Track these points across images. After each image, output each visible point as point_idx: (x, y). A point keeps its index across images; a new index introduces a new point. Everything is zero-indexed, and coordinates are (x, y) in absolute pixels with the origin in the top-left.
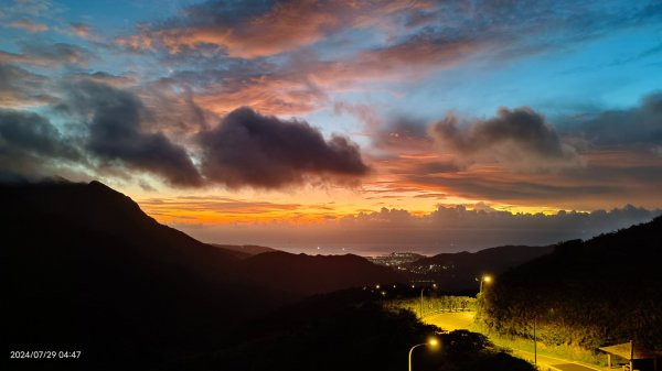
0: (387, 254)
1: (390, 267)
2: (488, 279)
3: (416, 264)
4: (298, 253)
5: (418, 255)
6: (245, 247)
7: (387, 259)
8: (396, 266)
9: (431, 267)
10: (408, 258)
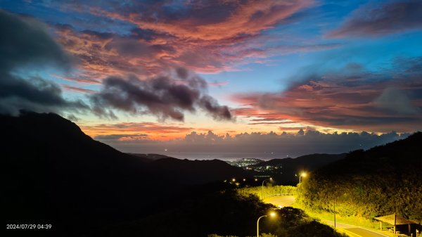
0: (240, 159)
1: (242, 167)
2: (304, 175)
3: (258, 165)
4: (183, 159)
5: (258, 160)
6: (149, 155)
7: (239, 162)
8: (245, 167)
9: (267, 167)
10: (253, 162)
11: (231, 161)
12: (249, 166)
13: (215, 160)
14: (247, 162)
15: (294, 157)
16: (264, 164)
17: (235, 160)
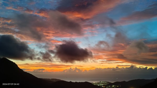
0: (99, 82)
1: (100, 86)
3: (108, 85)
5: (108, 82)
7: (98, 83)
8: (101, 86)
9: (113, 86)
10: (105, 83)
11: (94, 82)
12: (103, 85)
13: (86, 82)
14: (102, 83)
15: (127, 81)
16: (111, 84)
17: (96, 82)
